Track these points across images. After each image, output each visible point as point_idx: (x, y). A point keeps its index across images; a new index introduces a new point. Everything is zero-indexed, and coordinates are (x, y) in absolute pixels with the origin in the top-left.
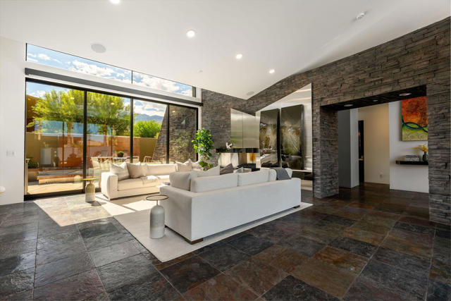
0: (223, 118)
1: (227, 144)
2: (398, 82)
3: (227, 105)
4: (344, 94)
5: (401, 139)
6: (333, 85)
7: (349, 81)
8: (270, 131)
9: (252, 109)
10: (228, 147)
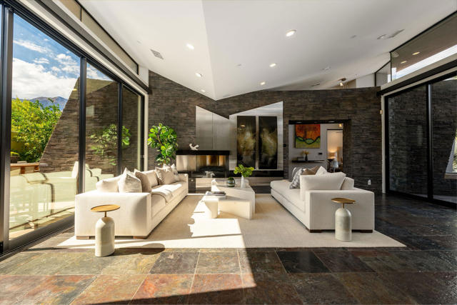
0: (184, 115)
1: (191, 145)
2: (338, 114)
3: (190, 101)
5: (295, 147)
8: (248, 135)
9: (224, 111)
10: (194, 148)
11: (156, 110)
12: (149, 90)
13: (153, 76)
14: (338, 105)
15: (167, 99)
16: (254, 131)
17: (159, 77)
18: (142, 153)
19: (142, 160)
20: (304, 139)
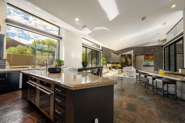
0: (109, 55)
3: (110, 52)
4: (140, 53)
5: (144, 61)
6: (138, 51)
7: (141, 51)
8: (124, 59)
9: (118, 53)
10: (111, 62)
11: (103, 54)
12: (102, 51)
13: (103, 47)
14: (150, 50)
15: (105, 52)
16: (125, 58)
17: (104, 47)
18: (100, 63)
19: (100, 65)
20: (148, 59)
